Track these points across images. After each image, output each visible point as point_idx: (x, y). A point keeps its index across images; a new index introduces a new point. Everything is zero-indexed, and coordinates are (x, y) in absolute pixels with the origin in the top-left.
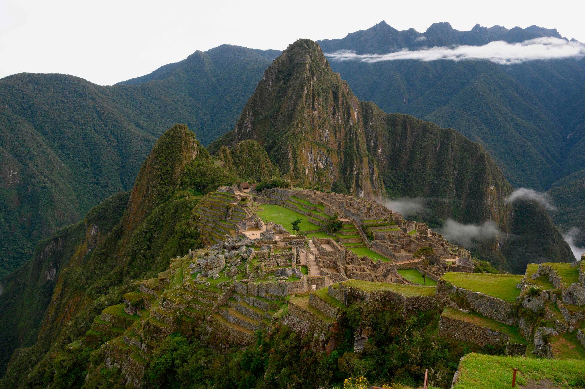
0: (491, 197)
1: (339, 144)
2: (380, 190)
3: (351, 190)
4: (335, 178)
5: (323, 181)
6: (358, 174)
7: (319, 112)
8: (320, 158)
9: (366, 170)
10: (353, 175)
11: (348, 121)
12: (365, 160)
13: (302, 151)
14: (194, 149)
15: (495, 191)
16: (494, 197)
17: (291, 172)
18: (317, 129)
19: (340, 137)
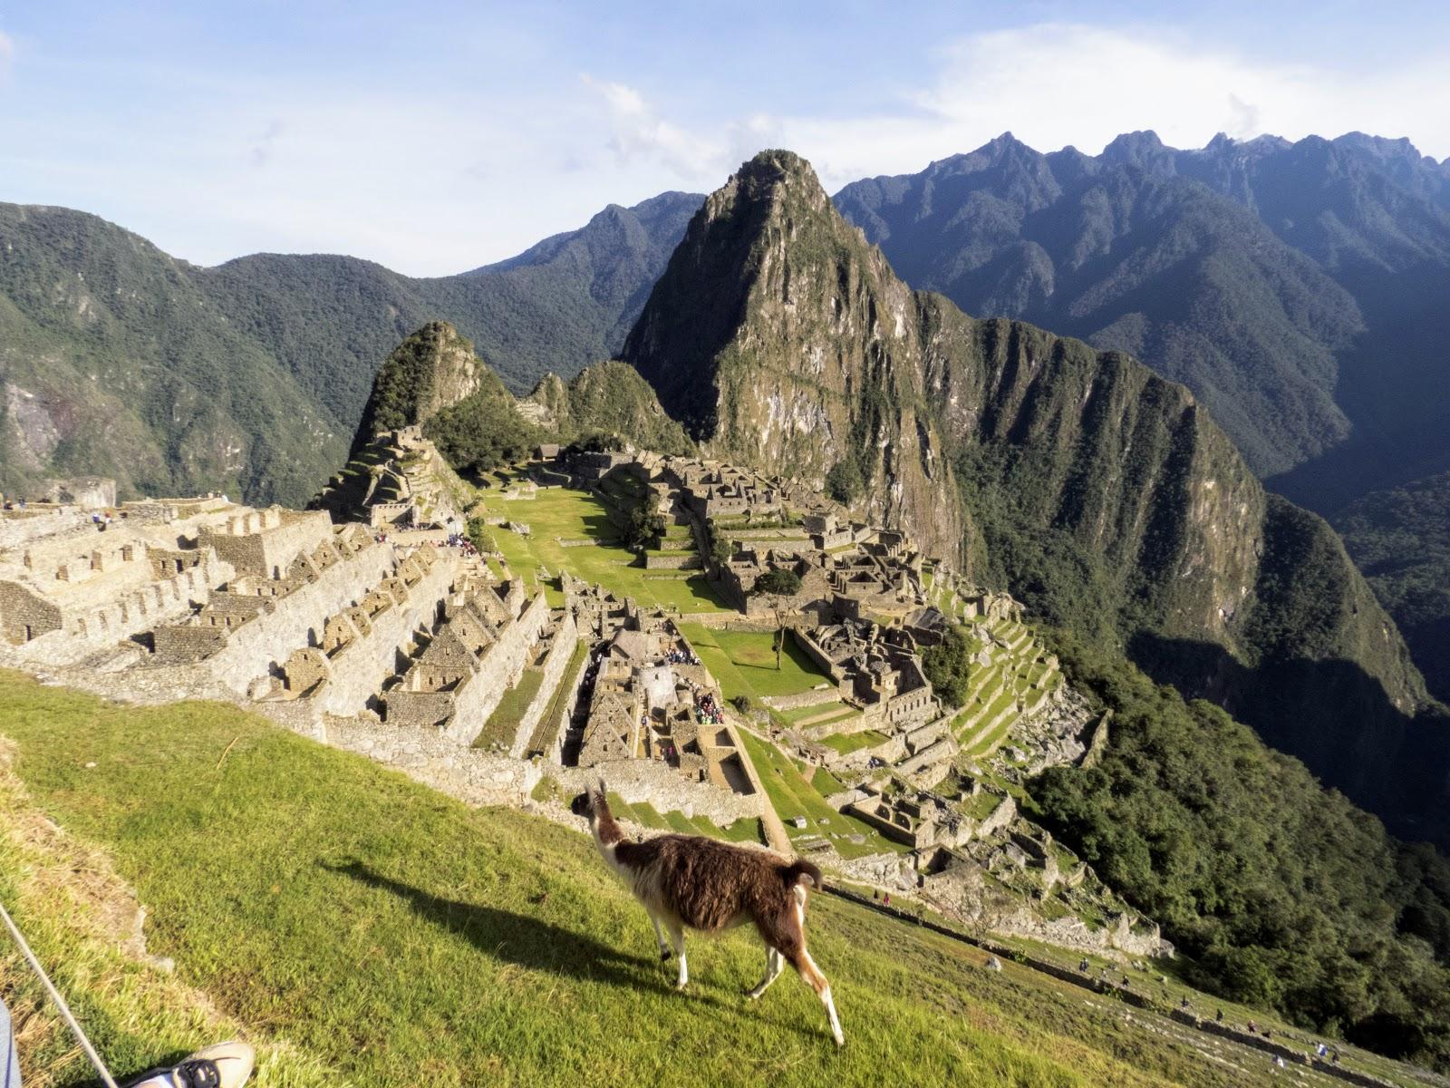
0: (1207, 505)
1: (849, 380)
2: (942, 483)
3: (873, 482)
4: (836, 455)
5: (805, 459)
6: (888, 449)
7: (800, 308)
8: (801, 408)
9: (909, 439)
10: (877, 449)
11: (871, 330)
12: (908, 417)
13: (751, 391)
14: (466, 376)
15: (1216, 493)
16: (1213, 506)
17: (719, 437)
18: (793, 346)
19: (849, 367)
